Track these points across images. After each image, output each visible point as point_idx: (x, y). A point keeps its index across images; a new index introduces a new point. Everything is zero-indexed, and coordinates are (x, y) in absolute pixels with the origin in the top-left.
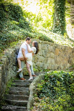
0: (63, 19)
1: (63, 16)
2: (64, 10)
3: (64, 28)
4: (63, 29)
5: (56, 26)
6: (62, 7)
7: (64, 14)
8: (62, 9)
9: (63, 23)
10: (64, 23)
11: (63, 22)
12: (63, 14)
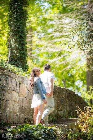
0: (23, 47)
1: (23, 43)
2: (24, 34)
3: (25, 62)
4: (24, 64)
5: (12, 58)
6: (22, 30)
7: (24, 40)
8: (22, 32)
9: (23, 54)
10: (25, 53)
11: (23, 52)
12: (22, 41)
